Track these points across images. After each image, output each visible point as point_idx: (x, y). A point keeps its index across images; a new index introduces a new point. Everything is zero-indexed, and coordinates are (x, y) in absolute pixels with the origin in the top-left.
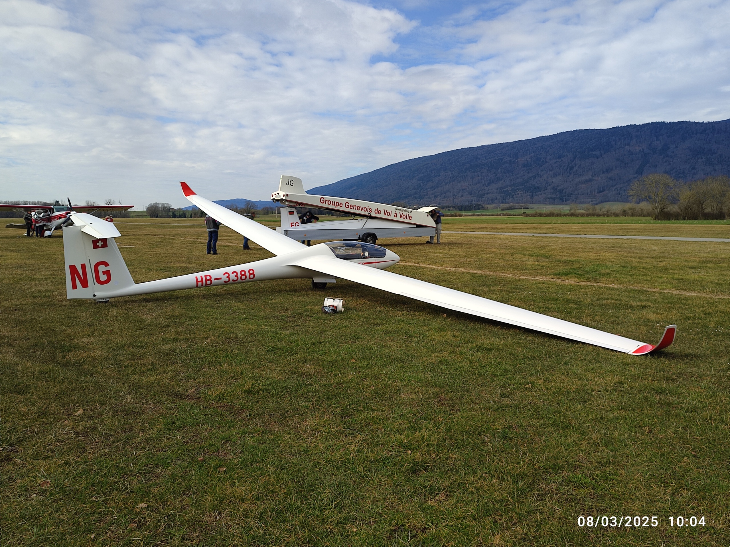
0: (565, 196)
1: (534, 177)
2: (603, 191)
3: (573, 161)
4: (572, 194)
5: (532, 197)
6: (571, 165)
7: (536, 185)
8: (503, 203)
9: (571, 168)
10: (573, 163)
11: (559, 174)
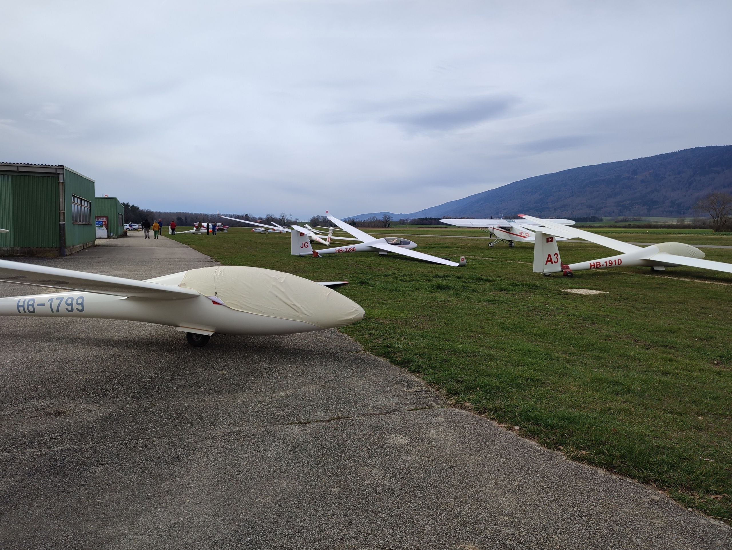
0: (683, 209)
1: (652, 192)
3: (693, 177)
4: (690, 207)
5: (649, 210)
6: (690, 180)
7: (654, 200)
9: (690, 184)
10: (693, 179)
11: (678, 190)
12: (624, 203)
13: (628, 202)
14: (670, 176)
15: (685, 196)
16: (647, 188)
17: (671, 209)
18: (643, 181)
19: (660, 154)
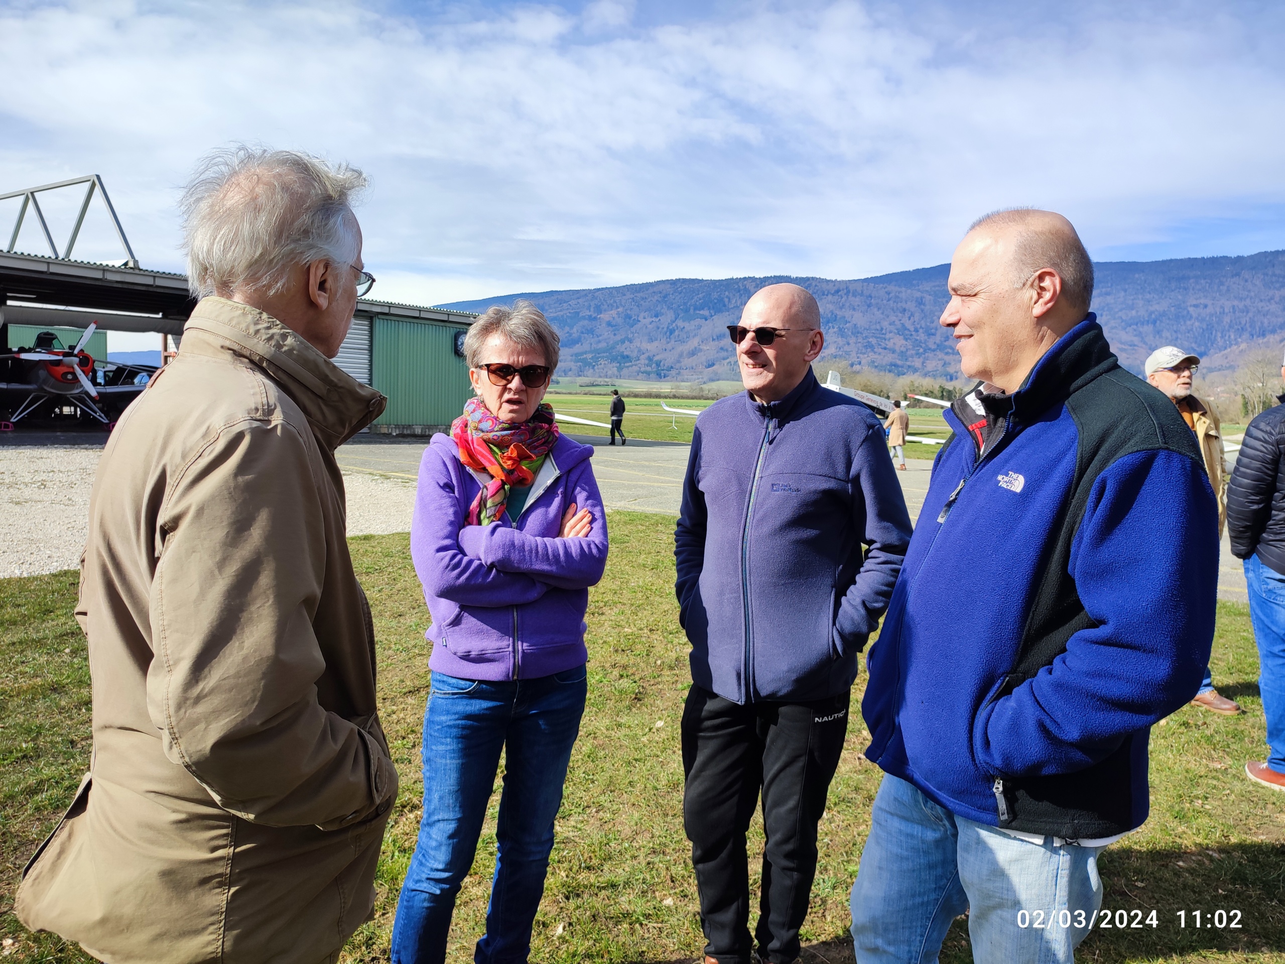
0: (663, 370)
1: (623, 342)
2: (713, 365)
3: (674, 322)
4: (672, 367)
5: (620, 369)
6: (671, 327)
7: (625, 353)
8: (580, 376)
9: (672, 332)
10: (674, 324)
11: (656, 340)
12: (585, 356)
13: (590, 356)
14: (644, 318)
15: (666, 350)
16: (615, 335)
17: (649, 369)
18: (609, 324)
19: (632, 285)
